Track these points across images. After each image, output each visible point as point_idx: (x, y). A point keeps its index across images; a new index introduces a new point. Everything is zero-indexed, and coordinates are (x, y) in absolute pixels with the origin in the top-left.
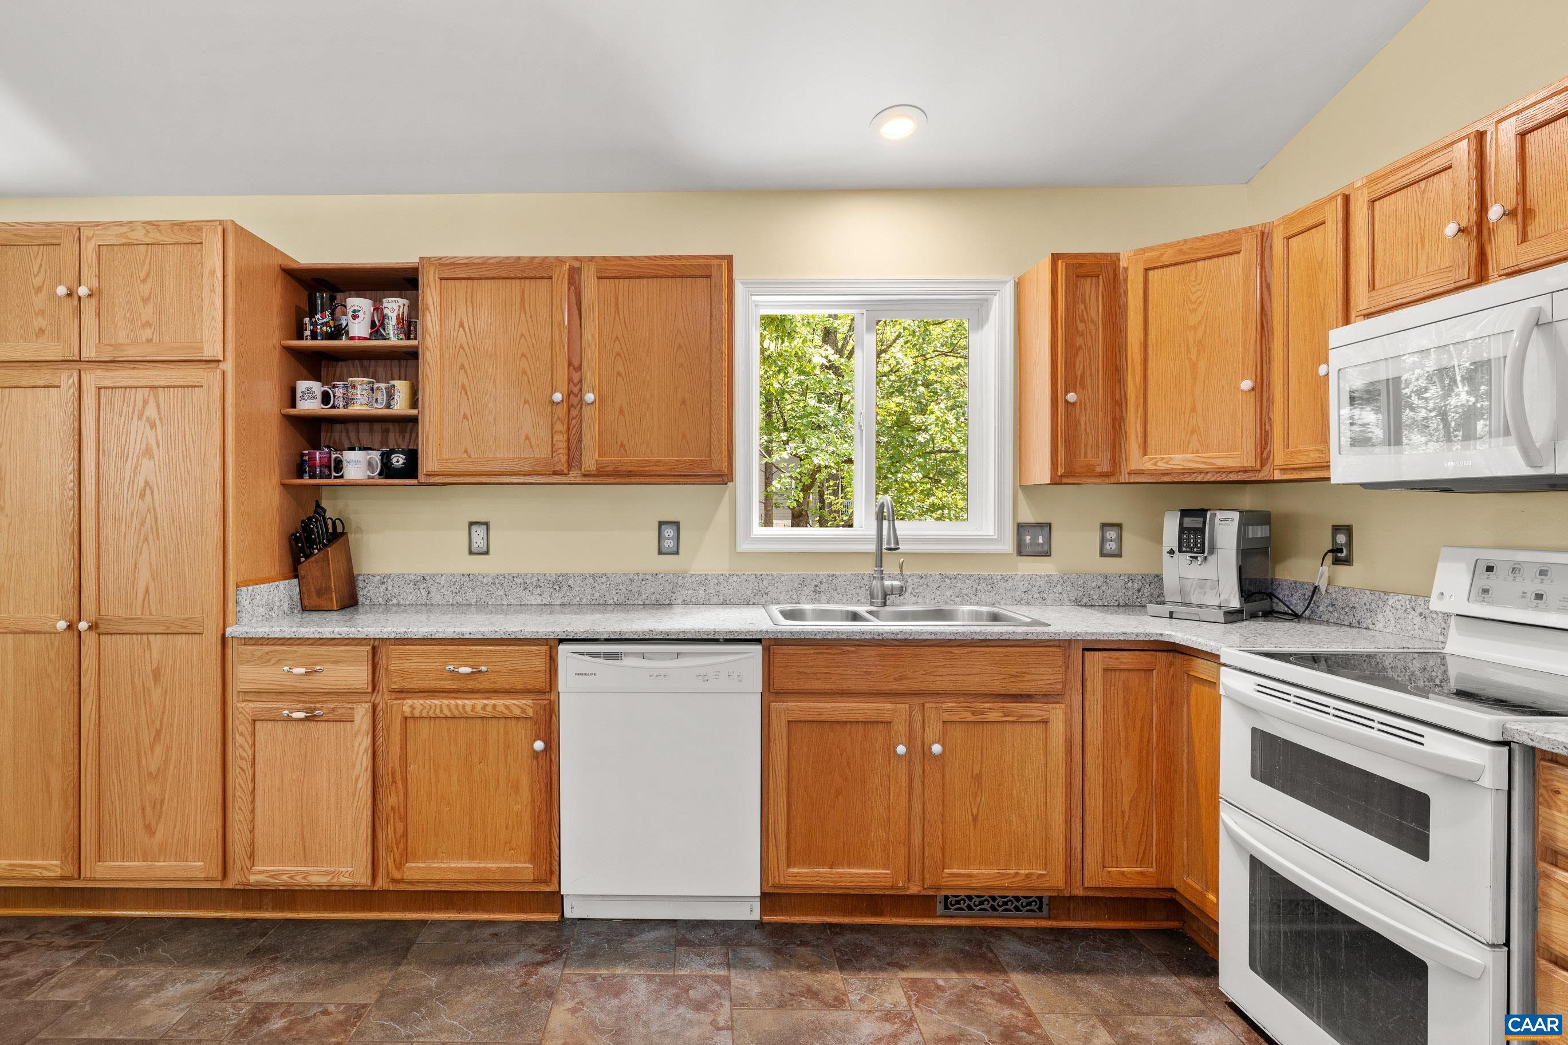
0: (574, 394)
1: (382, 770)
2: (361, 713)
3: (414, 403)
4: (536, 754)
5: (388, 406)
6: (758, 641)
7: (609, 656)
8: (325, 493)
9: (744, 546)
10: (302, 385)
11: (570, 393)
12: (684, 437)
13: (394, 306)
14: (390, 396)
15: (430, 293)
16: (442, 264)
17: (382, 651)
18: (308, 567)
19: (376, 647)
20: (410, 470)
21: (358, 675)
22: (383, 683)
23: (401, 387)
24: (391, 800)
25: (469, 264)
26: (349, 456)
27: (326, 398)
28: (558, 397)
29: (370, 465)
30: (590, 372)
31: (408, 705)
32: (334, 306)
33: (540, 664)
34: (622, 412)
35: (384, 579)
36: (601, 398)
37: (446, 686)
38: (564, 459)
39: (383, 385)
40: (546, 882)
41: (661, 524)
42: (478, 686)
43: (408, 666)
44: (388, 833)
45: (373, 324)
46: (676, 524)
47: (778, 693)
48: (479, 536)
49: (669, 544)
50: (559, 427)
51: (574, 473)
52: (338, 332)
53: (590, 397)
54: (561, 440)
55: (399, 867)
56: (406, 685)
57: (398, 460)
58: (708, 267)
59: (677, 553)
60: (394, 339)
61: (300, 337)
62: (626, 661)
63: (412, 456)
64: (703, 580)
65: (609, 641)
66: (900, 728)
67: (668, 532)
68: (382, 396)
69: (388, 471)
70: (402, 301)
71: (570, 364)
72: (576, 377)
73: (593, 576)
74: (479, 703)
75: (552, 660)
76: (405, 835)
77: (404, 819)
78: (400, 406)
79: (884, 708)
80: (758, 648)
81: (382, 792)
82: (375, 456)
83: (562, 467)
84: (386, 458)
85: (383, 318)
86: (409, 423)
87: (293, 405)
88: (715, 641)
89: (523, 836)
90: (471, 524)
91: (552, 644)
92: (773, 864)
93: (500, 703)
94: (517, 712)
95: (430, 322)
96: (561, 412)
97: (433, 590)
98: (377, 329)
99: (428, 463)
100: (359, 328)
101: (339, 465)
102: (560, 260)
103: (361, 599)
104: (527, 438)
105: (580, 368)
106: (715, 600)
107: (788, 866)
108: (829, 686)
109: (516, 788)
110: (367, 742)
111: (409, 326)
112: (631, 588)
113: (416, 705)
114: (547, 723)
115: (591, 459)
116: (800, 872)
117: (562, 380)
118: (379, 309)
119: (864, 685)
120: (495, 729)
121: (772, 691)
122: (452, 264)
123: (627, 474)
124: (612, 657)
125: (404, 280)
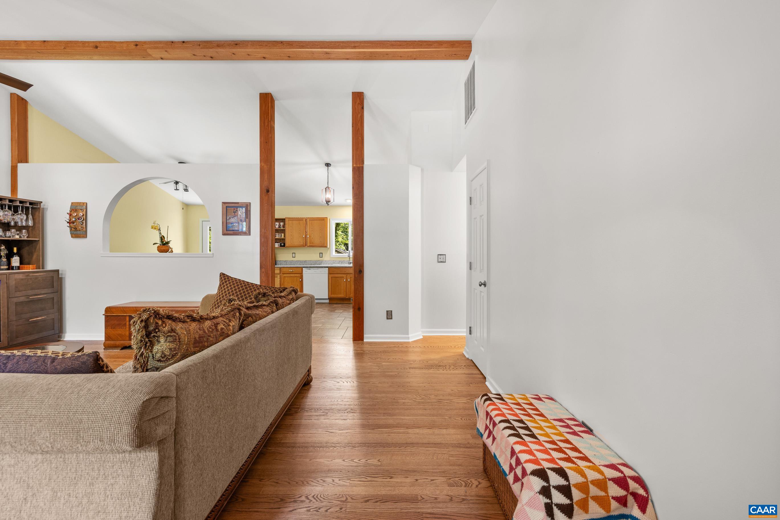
0: (306, 236)
1: (281, 283)
2: (279, 276)
3: (285, 237)
4: (300, 281)
5: (281, 237)
6: (328, 267)
7: (309, 269)
9: (331, 256)
12: (321, 241)
13: (282, 224)
14: (281, 236)
15: (287, 222)
16: (288, 218)
19: (280, 268)
20: (284, 246)
21: (278, 272)
22: (282, 272)
23: (283, 234)
25: (292, 218)
26: (276, 244)
28: (304, 236)
30: (308, 233)
33: (301, 270)
34: (312, 238)
35: (280, 261)
36: (310, 236)
37: (289, 273)
38: (305, 244)
39: (280, 234)
42: (293, 273)
43: (284, 270)
48: (294, 255)
49: (321, 256)
50: (304, 240)
51: (306, 246)
53: (308, 236)
54: (304, 242)
56: (284, 273)
57: (282, 244)
58: (323, 219)
60: (282, 228)
62: (312, 270)
63: (284, 244)
64: (326, 261)
65: (309, 267)
66: (345, 278)
67: (321, 254)
68: (280, 236)
69: (281, 246)
71: (305, 231)
72: (306, 233)
73: (310, 261)
74: (293, 275)
75: (302, 270)
78: (283, 237)
79: (343, 275)
82: (279, 244)
84: (281, 244)
85: (280, 225)
86: (284, 240)
88: (323, 267)
90: (293, 253)
91: (302, 268)
92: (329, 295)
93: (296, 275)
94: (298, 276)
95: (287, 226)
96: (304, 238)
97: (288, 263)
98: (280, 227)
99: (287, 245)
100: (277, 227)
102: (304, 218)
103: (277, 264)
104: (300, 242)
106: (328, 264)
107: (331, 295)
108: (336, 273)
109: (298, 285)
110: (279, 280)
111: (284, 226)
112: (316, 262)
113: (285, 275)
114: (302, 277)
115: (308, 245)
116: (333, 296)
117: (304, 234)
118: (280, 224)
119: (340, 273)
120: (295, 278)
121: (329, 273)
122: (290, 218)
123: (314, 246)
124: (310, 269)
125: (283, 220)
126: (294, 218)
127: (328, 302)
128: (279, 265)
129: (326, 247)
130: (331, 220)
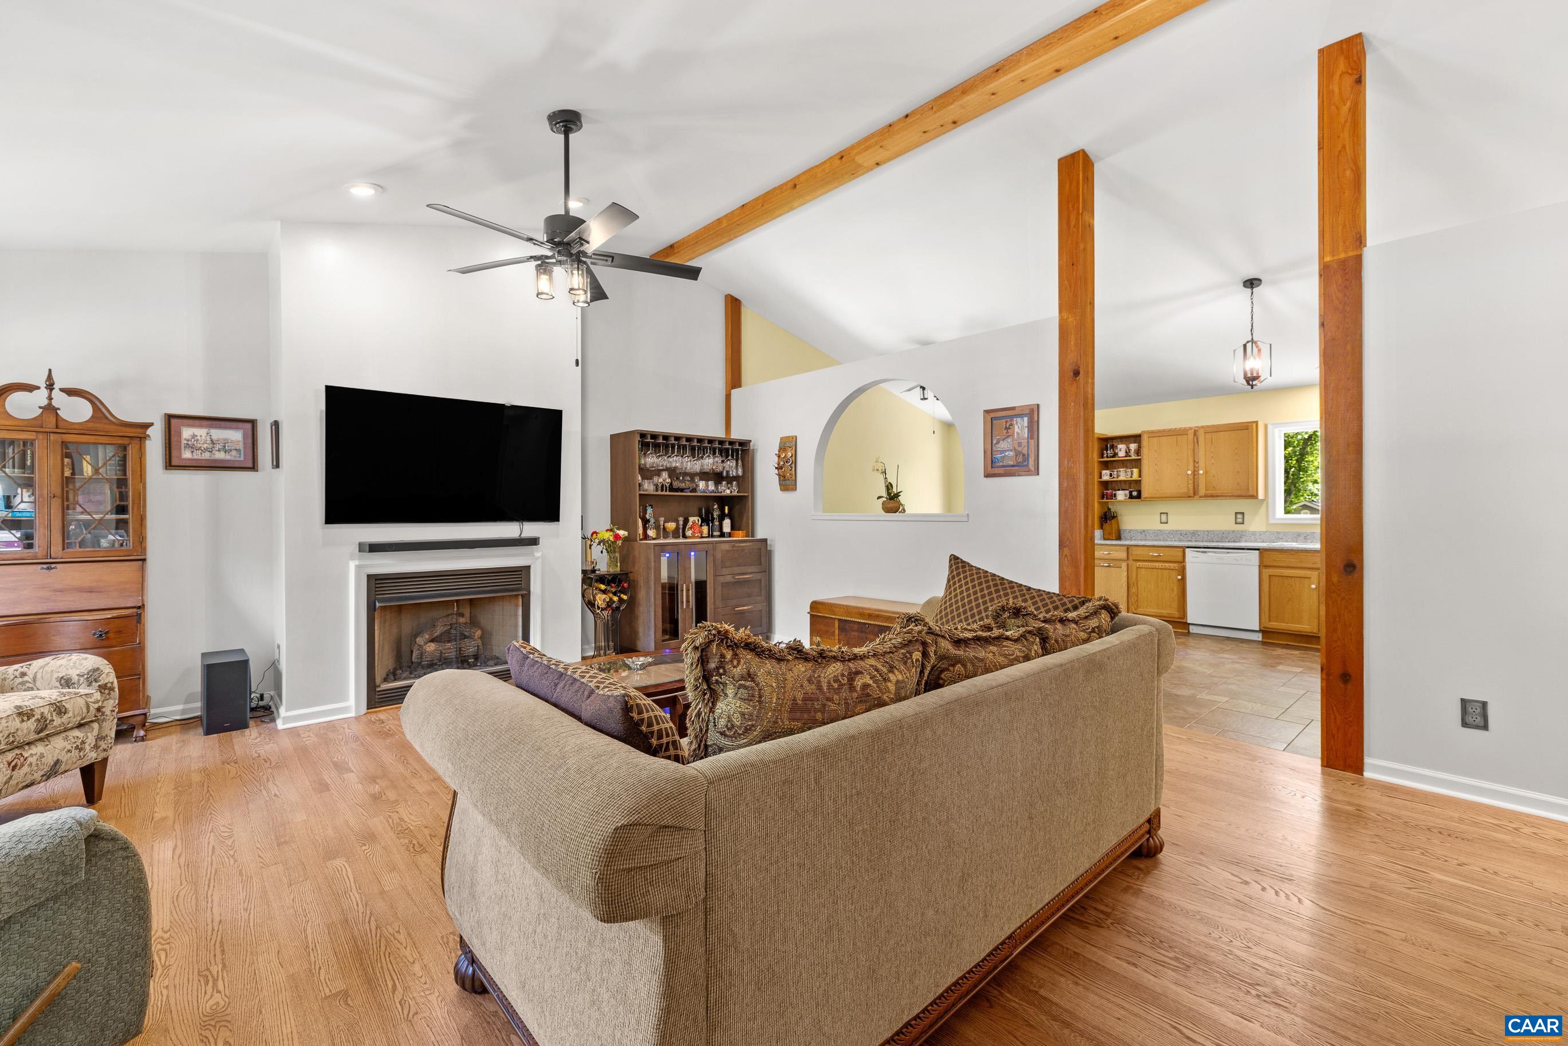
0: (1195, 473)
1: (1130, 582)
2: (1124, 565)
3: (1140, 476)
4: (1179, 580)
5: (1131, 477)
6: (1258, 549)
7: (1203, 552)
8: (1109, 504)
9: (1272, 521)
10: (1104, 472)
11: (1194, 471)
12: (1238, 483)
13: (1133, 446)
14: (1132, 474)
15: (1145, 442)
16: (1148, 432)
17: (1130, 549)
18: (1105, 526)
19: (1128, 547)
20: (1139, 497)
21: (1124, 555)
22: (1131, 558)
23: (1136, 471)
24: (1133, 590)
25: (1159, 431)
26: (1118, 492)
27: (1111, 475)
28: (1189, 472)
29: (1126, 495)
30: (1202, 464)
31: (1138, 564)
32: (1113, 447)
33: (1180, 554)
34: (1214, 476)
35: (1130, 531)
36: (1206, 472)
37: (1150, 559)
38: (1192, 492)
39: (1129, 470)
40: (1183, 619)
41: (1236, 513)
42: (1160, 559)
43: (1139, 553)
44: (1133, 599)
45: (1126, 452)
46: (1243, 513)
47: (1266, 567)
48: (1164, 517)
49: (1239, 520)
50: (1191, 482)
51: (1196, 496)
52: (1115, 455)
53: (1201, 472)
54: (1191, 486)
55: (1136, 609)
56: (1138, 558)
57: (1135, 494)
58: (1247, 426)
59: (1243, 523)
60: (1134, 457)
61: (1103, 457)
62: (1210, 554)
63: (1139, 492)
64: (1254, 533)
65: (1204, 548)
66: (1315, 579)
67: (1239, 516)
68: (1129, 474)
69: (1131, 497)
70: (1136, 444)
71: (1194, 461)
72: (1197, 465)
73: (1208, 531)
74: (1160, 564)
75: (1184, 553)
76: (1137, 601)
77: (1137, 596)
78: (1135, 477)
79: (1308, 573)
80: (1258, 551)
81: (1130, 589)
82: (1127, 492)
83: (1192, 495)
84: (1131, 492)
85: (1129, 450)
86: (1138, 482)
87: (1101, 478)
88: (1243, 549)
89: (1175, 605)
90: (1161, 513)
91: (1184, 548)
92: (1263, 620)
93: (1167, 565)
94: (1173, 568)
95: (1145, 451)
96: (1191, 477)
97: (1147, 535)
98: (1127, 453)
99: (1144, 494)
100: (1122, 454)
101: (1115, 495)
102: (1191, 428)
103: (1122, 537)
104: (1179, 486)
105: (1198, 463)
106: (1259, 540)
107: (1270, 621)
108: (1285, 565)
109: (1173, 590)
110: (1126, 574)
111: (1138, 452)
112: (1223, 535)
113: (1141, 563)
114: (1183, 571)
115: (1202, 492)
116: (1274, 625)
117: (1191, 467)
118: (1128, 448)
119: (1299, 565)
120: (1166, 572)
121: (1262, 566)
122: (1153, 432)
123: (1217, 496)
124: (1205, 552)
125: (1137, 438)
126: (1164, 431)
127: (1260, 639)
128: (1126, 539)
129: (1254, 497)
130: (1270, 427)
